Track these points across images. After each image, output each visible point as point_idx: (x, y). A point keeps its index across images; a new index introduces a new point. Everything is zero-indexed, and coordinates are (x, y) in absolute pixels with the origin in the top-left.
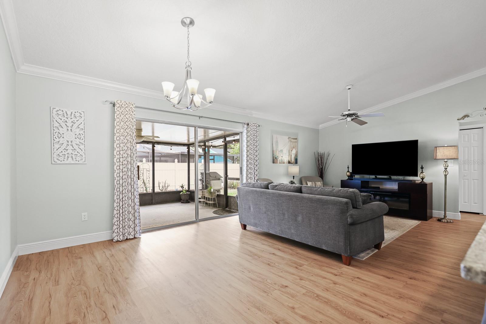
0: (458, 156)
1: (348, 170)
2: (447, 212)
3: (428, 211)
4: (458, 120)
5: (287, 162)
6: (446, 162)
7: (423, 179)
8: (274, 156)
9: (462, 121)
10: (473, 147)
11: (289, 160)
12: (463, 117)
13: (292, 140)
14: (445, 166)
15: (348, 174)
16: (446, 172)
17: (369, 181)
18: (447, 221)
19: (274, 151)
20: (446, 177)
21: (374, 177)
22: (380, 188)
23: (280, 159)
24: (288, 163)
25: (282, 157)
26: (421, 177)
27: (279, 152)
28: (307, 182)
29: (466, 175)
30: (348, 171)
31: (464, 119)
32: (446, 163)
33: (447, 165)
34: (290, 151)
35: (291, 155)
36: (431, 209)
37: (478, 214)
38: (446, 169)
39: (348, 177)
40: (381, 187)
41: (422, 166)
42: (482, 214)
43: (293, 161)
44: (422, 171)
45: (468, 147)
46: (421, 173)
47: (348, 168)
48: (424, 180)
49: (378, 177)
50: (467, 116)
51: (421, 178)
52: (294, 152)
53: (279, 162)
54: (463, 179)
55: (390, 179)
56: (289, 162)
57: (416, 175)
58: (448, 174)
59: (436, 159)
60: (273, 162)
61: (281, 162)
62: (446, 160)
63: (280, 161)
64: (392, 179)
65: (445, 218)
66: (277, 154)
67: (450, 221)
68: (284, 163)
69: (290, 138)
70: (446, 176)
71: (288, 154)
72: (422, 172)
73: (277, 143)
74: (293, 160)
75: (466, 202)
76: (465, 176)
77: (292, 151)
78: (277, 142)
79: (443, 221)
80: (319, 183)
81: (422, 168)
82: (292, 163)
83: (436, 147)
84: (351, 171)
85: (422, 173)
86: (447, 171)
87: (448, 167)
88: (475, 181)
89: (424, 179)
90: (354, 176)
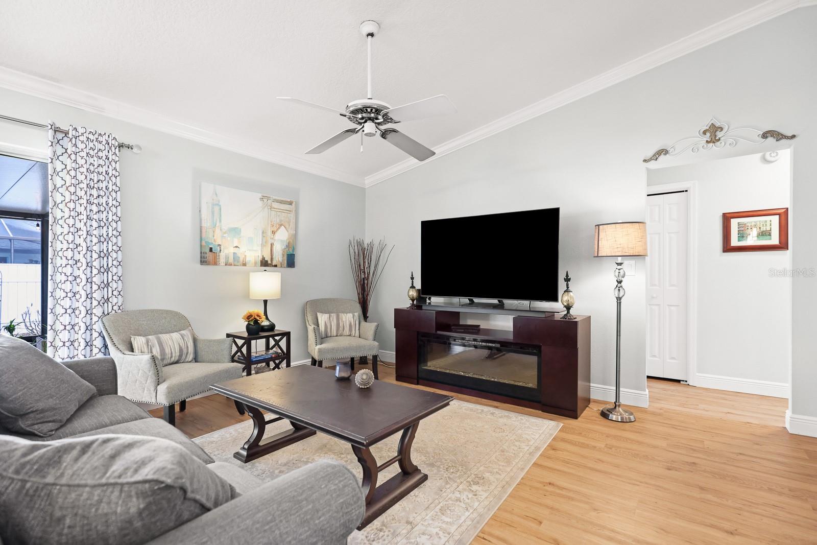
0: (646, 249)
1: (412, 284)
2: (621, 389)
3: (581, 383)
4: (645, 161)
5: (256, 263)
6: (620, 264)
7: (568, 308)
8: (204, 243)
9: (653, 165)
10: (669, 233)
11: (264, 258)
12: (654, 155)
13: (275, 205)
14: (617, 274)
15: (413, 293)
16: (619, 290)
17: (458, 313)
18: (622, 418)
19: (203, 231)
20: (620, 302)
21: (465, 300)
22: (481, 327)
23: (227, 251)
24: (261, 266)
25: (236, 247)
26: (565, 304)
27: (225, 233)
28: (318, 314)
29: (655, 295)
30: (413, 287)
31: (657, 158)
32: (619, 267)
33: (621, 271)
34: (269, 233)
35: (272, 245)
36: (588, 379)
37: (679, 381)
38: (620, 282)
39: (413, 300)
40: (483, 325)
41: (567, 275)
42: (686, 381)
43: (280, 259)
44: (568, 287)
45: (659, 234)
46: (565, 292)
47: (412, 278)
48: (571, 311)
49: (476, 300)
50: (663, 152)
51: (565, 306)
52: (283, 236)
53: (222, 260)
54: (649, 304)
55: (500, 306)
56: (264, 263)
57: (555, 298)
58: (623, 295)
59: (598, 256)
60: (203, 261)
61: (231, 260)
62: (619, 258)
63: (227, 257)
64: (506, 306)
65: (617, 408)
66: (216, 238)
67: (629, 418)
68: (244, 265)
69: (268, 198)
70: (619, 299)
71: (258, 240)
72: (567, 291)
73: (216, 209)
74: (279, 257)
75: (655, 356)
76: (653, 298)
77: (274, 233)
78: (216, 205)
79: (612, 417)
80: (350, 315)
81: (567, 280)
82: (276, 266)
83: (598, 226)
84: (418, 285)
85: (567, 293)
86: (621, 287)
87: (623, 277)
88: (672, 308)
89: (571, 307)
90: (430, 299)
